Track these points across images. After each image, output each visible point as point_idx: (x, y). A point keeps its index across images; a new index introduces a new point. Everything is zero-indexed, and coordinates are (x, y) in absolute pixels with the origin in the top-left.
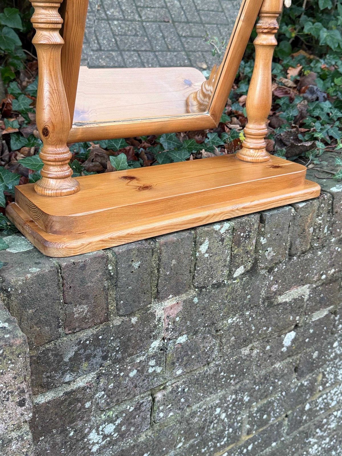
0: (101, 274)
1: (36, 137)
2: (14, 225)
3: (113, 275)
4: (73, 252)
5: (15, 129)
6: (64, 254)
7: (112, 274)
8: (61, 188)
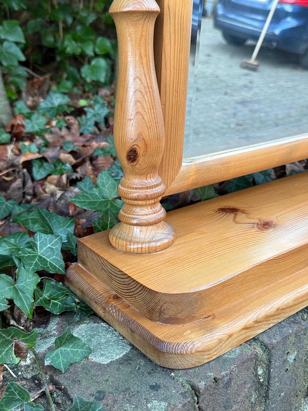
0: (249, 385)
1: (64, 161)
2: (84, 303)
3: (263, 382)
4: (206, 357)
5: (34, 153)
6: (193, 362)
7: (261, 380)
8: (154, 239)
